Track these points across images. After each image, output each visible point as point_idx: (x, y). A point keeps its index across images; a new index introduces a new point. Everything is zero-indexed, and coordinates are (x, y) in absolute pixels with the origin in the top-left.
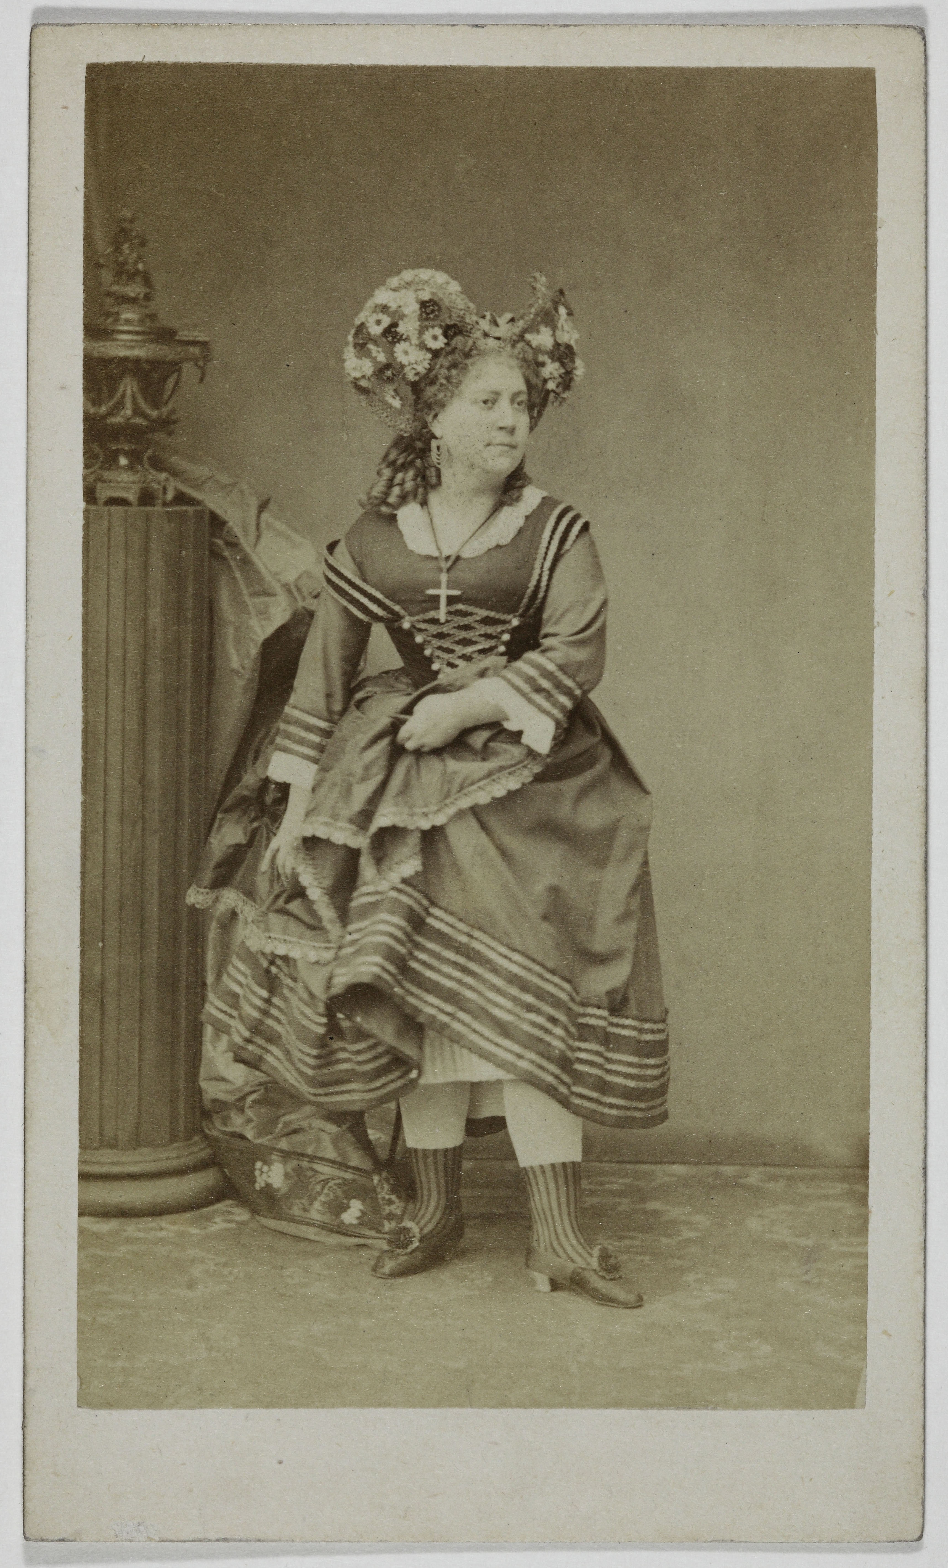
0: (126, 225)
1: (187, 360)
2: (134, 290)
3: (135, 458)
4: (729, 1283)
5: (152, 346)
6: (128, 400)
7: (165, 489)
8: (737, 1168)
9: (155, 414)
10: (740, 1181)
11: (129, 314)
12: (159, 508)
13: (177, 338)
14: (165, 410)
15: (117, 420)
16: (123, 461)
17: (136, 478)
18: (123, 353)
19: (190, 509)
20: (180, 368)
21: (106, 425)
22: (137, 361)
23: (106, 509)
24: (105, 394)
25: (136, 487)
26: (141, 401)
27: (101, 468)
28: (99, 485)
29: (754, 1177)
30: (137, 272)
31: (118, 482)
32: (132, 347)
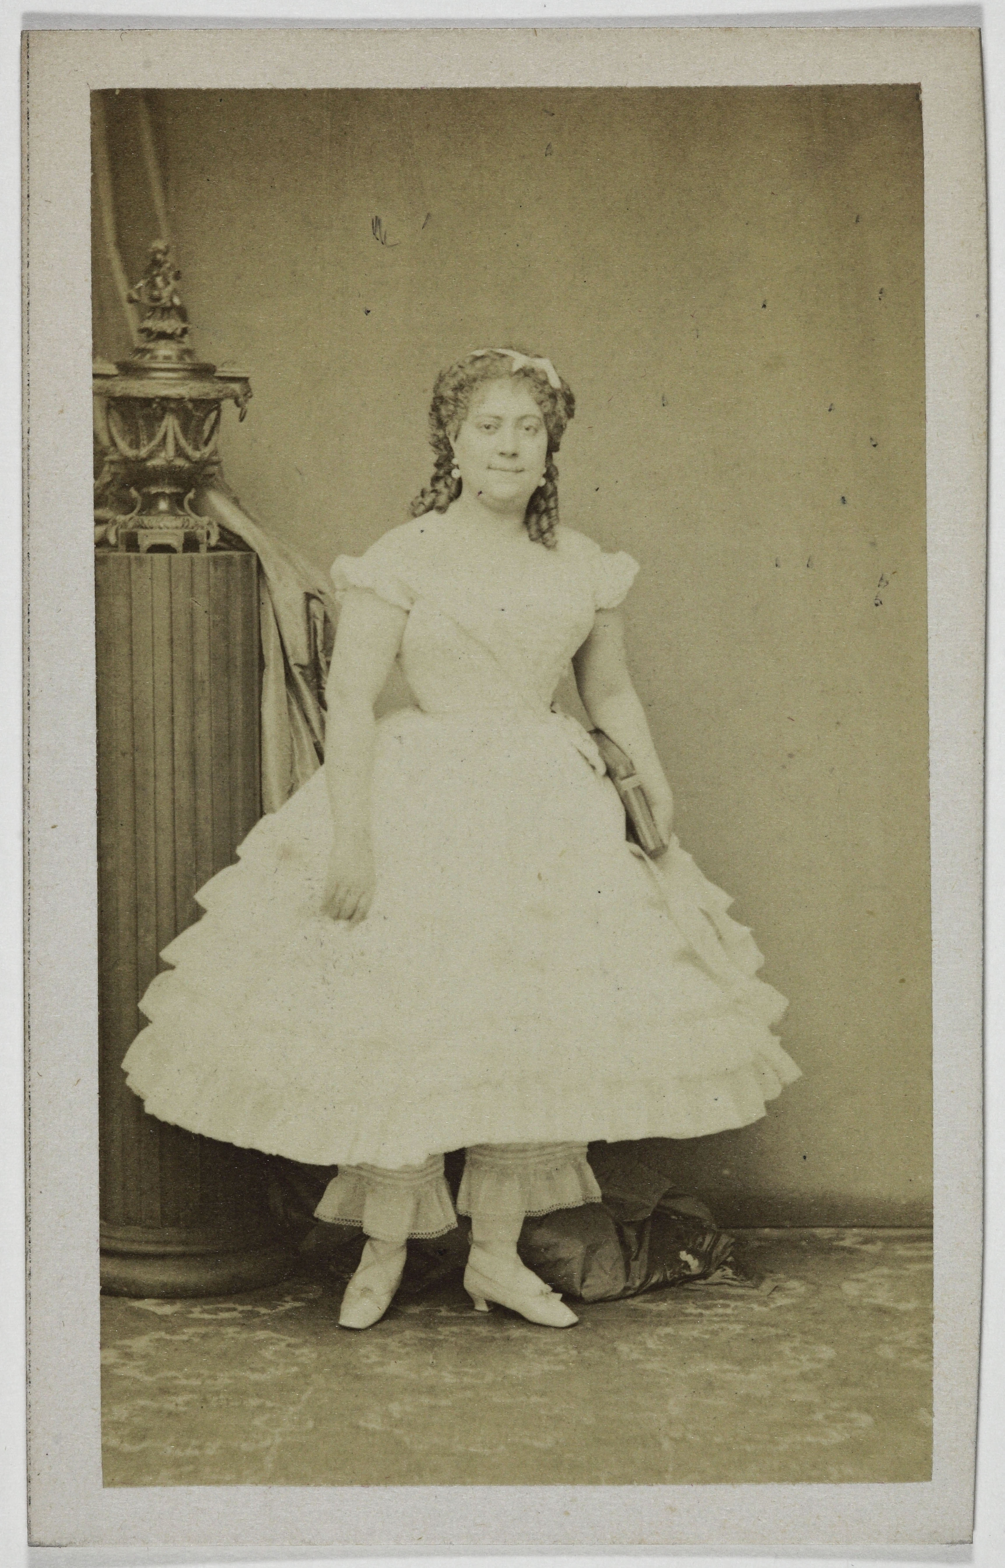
0: (159, 256)
1: (227, 396)
2: (170, 325)
3: (177, 501)
4: (827, 1352)
5: (192, 384)
6: (170, 440)
7: (208, 535)
8: (832, 1230)
9: (197, 455)
10: (835, 1243)
11: (165, 349)
12: (203, 553)
13: (216, 374)
14: (206, 451)
15: (157, 462)
16: (163, 505)
17: (178, 522)
18: (164, 392)
19: (237, 555)
20: (220, 406)
21: (146, 468)
22: (180, 400)
23: (150, 555)
24: (143, 437)
25: (181, 533)
26: (183, 442)
27: (140, 513)
28: (141, 532)
29: (851, 1238)
30: (173, 306)
31: (160, 528)
32: (174, 386)
